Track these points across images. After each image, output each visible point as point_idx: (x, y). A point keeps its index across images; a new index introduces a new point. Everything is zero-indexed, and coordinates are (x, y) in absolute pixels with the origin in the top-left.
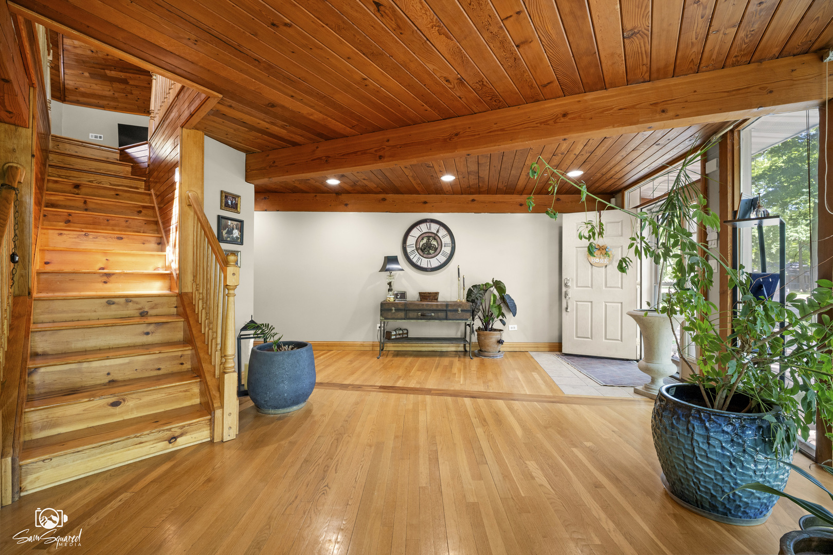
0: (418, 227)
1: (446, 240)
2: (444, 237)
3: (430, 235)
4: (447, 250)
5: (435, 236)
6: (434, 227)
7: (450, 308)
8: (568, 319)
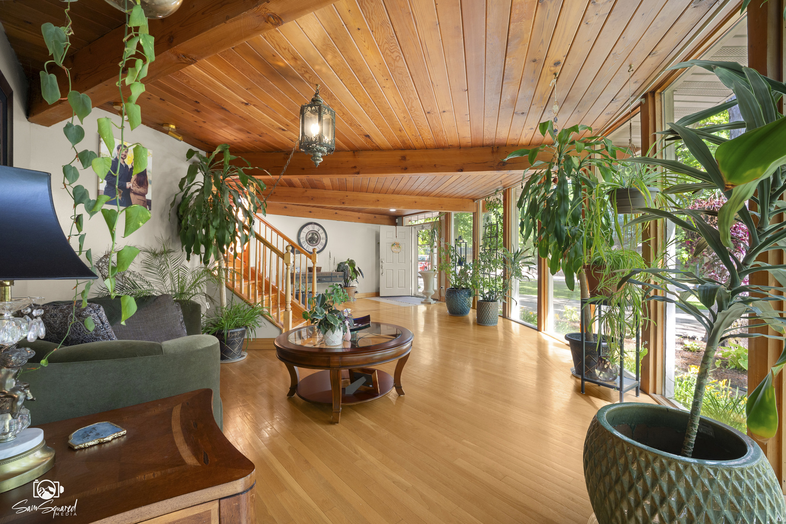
0: (307, 227)
1: (323, 235)
2: (321, 233)
3: (314, 232)
4: (323, 241)
5: (316, 233)
6: (316, 228)
7: (333, 275)
8: (382, 279)
